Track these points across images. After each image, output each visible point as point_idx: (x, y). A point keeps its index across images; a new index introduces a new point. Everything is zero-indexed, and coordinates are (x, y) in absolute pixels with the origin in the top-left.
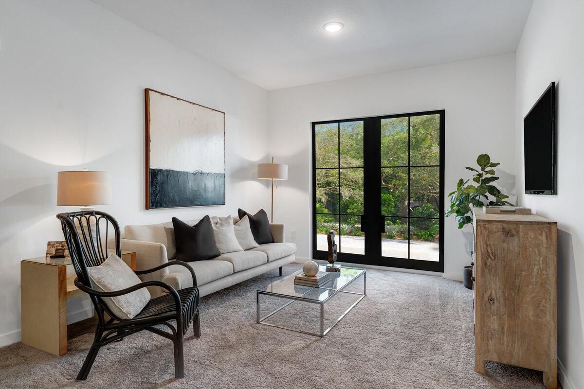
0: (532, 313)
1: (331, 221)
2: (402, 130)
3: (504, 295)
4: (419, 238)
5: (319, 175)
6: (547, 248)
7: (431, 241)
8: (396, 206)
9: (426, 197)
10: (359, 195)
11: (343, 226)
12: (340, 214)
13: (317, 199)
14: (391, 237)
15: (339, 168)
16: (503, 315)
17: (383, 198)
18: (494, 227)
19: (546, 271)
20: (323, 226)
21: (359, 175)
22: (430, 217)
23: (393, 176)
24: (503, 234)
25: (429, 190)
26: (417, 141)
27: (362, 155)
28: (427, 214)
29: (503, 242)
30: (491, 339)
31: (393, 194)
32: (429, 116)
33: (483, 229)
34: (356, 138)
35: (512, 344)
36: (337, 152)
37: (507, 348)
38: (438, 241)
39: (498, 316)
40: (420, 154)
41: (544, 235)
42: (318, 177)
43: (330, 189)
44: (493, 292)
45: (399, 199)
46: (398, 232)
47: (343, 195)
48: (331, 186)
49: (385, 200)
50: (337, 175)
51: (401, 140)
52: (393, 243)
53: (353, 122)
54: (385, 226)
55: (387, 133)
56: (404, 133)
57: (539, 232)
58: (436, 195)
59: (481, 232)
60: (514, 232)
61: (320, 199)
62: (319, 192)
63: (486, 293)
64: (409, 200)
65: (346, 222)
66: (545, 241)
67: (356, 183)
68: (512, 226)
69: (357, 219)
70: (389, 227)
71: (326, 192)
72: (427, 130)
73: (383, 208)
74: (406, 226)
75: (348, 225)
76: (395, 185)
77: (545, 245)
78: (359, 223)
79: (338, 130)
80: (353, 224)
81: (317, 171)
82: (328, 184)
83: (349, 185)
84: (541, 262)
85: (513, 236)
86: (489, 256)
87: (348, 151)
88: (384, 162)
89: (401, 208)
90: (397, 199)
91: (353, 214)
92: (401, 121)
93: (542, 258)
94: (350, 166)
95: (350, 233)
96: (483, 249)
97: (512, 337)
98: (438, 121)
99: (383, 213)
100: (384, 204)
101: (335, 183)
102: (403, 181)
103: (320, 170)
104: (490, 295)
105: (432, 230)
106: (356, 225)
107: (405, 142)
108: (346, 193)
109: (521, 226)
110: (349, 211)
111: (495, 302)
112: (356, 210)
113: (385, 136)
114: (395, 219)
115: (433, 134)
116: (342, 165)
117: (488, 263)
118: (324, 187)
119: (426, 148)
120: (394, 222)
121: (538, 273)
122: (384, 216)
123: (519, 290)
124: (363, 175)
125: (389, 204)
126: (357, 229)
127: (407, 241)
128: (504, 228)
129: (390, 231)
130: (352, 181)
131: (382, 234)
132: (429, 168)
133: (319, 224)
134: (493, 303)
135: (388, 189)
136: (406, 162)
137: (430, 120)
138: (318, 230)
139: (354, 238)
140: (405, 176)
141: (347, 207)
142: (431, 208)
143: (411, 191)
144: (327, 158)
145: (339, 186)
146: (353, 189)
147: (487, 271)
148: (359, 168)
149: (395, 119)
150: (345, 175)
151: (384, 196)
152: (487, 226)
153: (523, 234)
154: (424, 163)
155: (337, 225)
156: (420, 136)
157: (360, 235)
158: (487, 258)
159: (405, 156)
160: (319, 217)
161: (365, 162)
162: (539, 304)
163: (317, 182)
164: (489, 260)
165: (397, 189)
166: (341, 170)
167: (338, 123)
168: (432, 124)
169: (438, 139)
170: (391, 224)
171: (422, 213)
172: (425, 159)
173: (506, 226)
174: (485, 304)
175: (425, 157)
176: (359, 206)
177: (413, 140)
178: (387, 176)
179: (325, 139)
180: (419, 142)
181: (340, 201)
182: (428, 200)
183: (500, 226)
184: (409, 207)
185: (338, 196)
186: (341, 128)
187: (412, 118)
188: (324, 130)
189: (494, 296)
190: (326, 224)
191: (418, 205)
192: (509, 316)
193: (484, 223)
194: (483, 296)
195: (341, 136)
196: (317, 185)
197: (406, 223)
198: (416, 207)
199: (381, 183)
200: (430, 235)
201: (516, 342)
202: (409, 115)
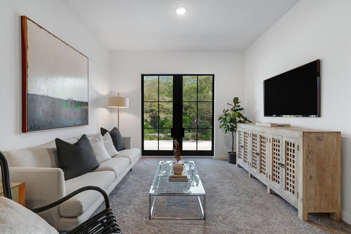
0: (330, 182)
1: (153, 132)
2: (194, 83)
3: (317, 174)
4: (203, 139)
5: (146, 106)
6: (337, 146)
7: (208, 140)
8: (190, 123)
9: (206, 118)
10: (170, 117)
11: (161, 135)
12: (159, 128)
13: (144, 120)
14: (188, 139)
15: (159, 102)
16: (316, 186)
17: (183, 119)
18: (312, 136)
19: (336, 158)
20: (148, 135)
21: (170, 106)
22: (207, 128)
23: (189, 107)
24: (316, 139)
25: (207, 114)
26: (201, 89)
27: (172, 95)
28: (206, 126)
29: (317, 144)
30: (311, 200)
31: (189, 116)
32: (207, 76)
33: (307, 137)
34: (169, 85)
35: (321, 201)
36: (157, 93)
37: (318, 204)
38: (211, 140)
39: (314, 186)
40: (203, 96)
41: (335, 139)
42: (145, 107)
43: (153, 114)
44: (312, 173)
45: (192, 119)
46: (191, 136)
47: (160, 117)
48: (153, 112)
49: (184, 120)
50: (157, 106)
51: (193, 88)
52: (188, 142)
53: (167, 76)
54: (185, 134)
55: (186, 84)
56: (195, 84)
57: (333, 137)
58: (210, 117)
59: (306, 138)
60: (322, 138)
61: (147, 120)
62: (146, 116)
63: (308, 174)
64: (197, 119)
65: (162, 132)
66: (336, 142)
67: (169, 110)
68: (320, 135)
69: (168, 130)
70: (187, 134)
71: (150, 115)
72: (206, 83)
73: (184, 124)
74: (195, 133)
75: (163, 134)
76: (190, 112)
77: (336, 144)
78: (170, 132)
79: (158, 80)
80: (166, 134)
81: (145, 103)
82: (152, 111)
83: (164, 112)
84: (334, 154)
85: (321, 140)
86: (310, 152)
87: (164, 92)
88: (184, 99)
89: (193, 124)
90: (191, 119)
91: (166, 128)
92: (193, 78)
93: (334, 151)
94: (165, 101)
95: (165, 139)
96: (306, 149)
97: (321, 197)
98: (212, 79)
99: (184, 127)
100: (184, 122)
101: (156, 111)
102: (194, 109)
103: (146, 103)
104: (310, 175)
105: (209, 135)
106: (168, 134)
107: (195, 89)
108: (162, 116)
109: (325, 134)
110: (164, 126)
111: (313, 178)
112: (168, 125)
113: (185, 85)
114: (189, 129)
115: (209, 86)
116: (160, 100)
117: (309, 157)
118: (149, 113)
119: (206, 93)
120: (189, 131)
121: (333, 160)
122: (184, 128)
123: (324, 170)
124: (172, 106)
125: (187, 122)
126: (169, 136)
127: (196, 141)
128: (317, 136)
129: (187, 136)
130: (166, 109)
131: (183, 138)
132: (207, 103)
133: (145, 135)
134: (312, 179)
135: (186, 114)
136: (195, 100)
137: (208, 78)
138: (145, 138)
139: (167, 141)
140: (195, 107)
141: (163, 124)
142: (208, 123)
143: (198, 114)
144: (151, 96)
145: (159, 112)
146: (166, 114)
147: (308, 161)
148: (170, 102)
149: (190, 76)
150: (162, 106)
151: (184, 117)
152: (308, 135)
153: (326, 139)
154: (204, 100)
155: (157, 134)
156: (203, 86)
157: (171, 140)
158: (309, 154)
159: (195, 96)
160: (145, 131)
161: (174, 99)
162: (333, 177)
163: (144, 110)
164: (310, 154)
165: (191, 114)
166: (160, 103)
167: (158, 76)
168: (209, 80)
169: (212, 88)
170: (187, 133)
171: (203, 126)
172: (205, 98)
173: (318, 135)
174: (308, 181)
175: (205, 97)
176: (170, 122)
177: (199, 88)
178: (186, 107)
179: (150, 85)
180: (203, 89)
181: (159, 120)
182: (206, 119)
183: (315, 135)
184: (197, 123)
185: (158, 118)
186: (160, 79)
187: (199, 77)
188: (150, 80)
189: (312, 175)
190: (150, 134)
191: (201, 122)
192: (320, 185)
193: (307, 134)
194: (307, 175)
195: (160, 84)
196: (144, 112)
197: (195, 131)
198: (200, 123)
199: (182, 110)
200: (208, 137)
201: (323, 199)
202: (198, 75)
